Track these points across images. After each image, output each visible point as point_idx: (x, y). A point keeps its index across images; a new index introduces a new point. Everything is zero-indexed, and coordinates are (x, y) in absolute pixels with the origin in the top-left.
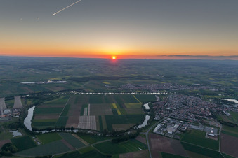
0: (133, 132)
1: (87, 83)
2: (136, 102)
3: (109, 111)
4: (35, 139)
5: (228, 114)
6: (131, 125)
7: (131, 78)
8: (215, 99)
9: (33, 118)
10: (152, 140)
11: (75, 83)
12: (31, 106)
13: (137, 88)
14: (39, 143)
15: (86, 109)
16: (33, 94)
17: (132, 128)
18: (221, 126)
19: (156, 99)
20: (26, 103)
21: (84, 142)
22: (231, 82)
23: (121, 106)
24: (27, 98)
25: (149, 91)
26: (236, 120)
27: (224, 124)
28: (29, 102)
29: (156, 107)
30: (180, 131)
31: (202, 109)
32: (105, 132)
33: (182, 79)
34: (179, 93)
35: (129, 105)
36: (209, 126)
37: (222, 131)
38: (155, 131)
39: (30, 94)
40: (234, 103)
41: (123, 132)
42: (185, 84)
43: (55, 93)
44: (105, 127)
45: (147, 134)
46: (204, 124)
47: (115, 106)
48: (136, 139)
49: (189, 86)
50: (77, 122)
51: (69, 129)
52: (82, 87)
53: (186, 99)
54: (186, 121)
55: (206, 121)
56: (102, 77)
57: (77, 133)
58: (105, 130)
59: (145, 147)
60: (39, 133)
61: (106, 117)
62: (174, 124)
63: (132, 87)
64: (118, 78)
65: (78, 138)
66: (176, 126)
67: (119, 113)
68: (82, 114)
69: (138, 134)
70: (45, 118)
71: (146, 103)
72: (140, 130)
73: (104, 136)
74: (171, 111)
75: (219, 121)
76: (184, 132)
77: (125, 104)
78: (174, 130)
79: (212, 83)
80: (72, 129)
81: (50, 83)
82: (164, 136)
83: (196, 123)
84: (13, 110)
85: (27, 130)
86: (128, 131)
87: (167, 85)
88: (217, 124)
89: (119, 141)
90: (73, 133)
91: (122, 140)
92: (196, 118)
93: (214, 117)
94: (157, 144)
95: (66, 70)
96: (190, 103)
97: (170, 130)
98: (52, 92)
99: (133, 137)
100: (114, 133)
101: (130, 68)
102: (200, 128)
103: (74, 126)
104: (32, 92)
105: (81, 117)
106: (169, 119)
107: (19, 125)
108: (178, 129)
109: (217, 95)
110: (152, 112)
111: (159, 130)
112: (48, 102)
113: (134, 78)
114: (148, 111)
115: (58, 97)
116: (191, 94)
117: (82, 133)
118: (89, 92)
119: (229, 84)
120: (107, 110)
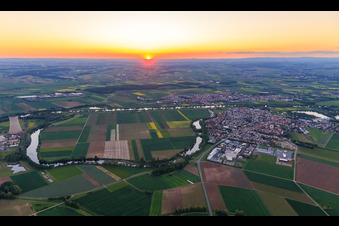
0: (180, 160)
1: (113, 95)
2: (183, 119)
3: (146, 134)
4: (45, 175)
5: (306, 132)
6: (178, 151)
7: (173, 86)
8: (289, 112)
9: (39, 147)
10: (206, 170)
11: (95, 96)
12: (34, 130)
13: (183, 100)
14: (50, 181)
15: (113, 131)
16: (35, 113)
17: (178, 156)
18: (296, 148)
19: (210, 114)
20: (26, 125)
21: (113, 176)
22: (311, 88)
23: (163, 126)
24: (28, 118)
25: (200, 104)
26: (316, 140)
27: (301, 145)
28: (31, 125)
29: (210, 126)
30: (244, 156)
31: (272, 127)
32: (142, 162)
33: (244, 86)
34: (240, 105)
35: (173, 125)
36: (280, 148)
37: (298, 155)
38: (209, 158)
39: (31, 112)
40: (314, 117)
41: (166, 161)
42: (248, 93)
43: (67, 110)
44: (141, 155)
45: (198, 162)
46: (274, 146)
47: (153, 126)
48: (186, 169)
49: (254, 95)
50: (102, 149)
51: (91, 159)
52: (105, 100)
53: (250, 114)
54: (251, 143)
55: (276, 143)
56: (133, 86)
57: (104, 165)
58: (142, 160)
59: (196, 179)
60: (50, 168)
61: (142, 141)
62: (235, 147)
63: (176, 99)
64: (156, 87)
65: (106, 171)
66: (238, 150)
67: (160, 135)
68: (108, 139)
69: (187, 163)
70: (57, 146)
71: (196, 120)
72: (189, 158)
73: (141, 167)
74: (230, 130)
75: (294, 142)
76: (248, 157)
77: (168, 123)
78: (235, 156)
79: (285, 90)
80: (96, 159)
81: (59, 97)
82: (220, 165)
83: (264, 146)
84: (8, 136)
85: (32, 163)
86: (172, 159)
87: (224, 96)
88: (291, 146)
89: (162, 172)
90: (98, 164)
91: (167, 172)
92: (264, 138)
93: (287, 136)
94: (213, 174)
95: (80, 77)
96: (256, 119)
97: (230, 156)
98: (63, 110)
99: (180, 167)
100: (154, 163)
101: (172, 72)
102: (269, 152)
103: (98, 155)
104: (33, 109)
105: (107, 143)
106: (228, 141)
107: (20, 157)
108: (240, 154)
109: (291, 106)
110: (204, 133)
111: (215, 156)
112: (59, 123)
113: (179, 86)
114: (200, 131)
115: (72, 116)
116: (256, 106)
117: (111, 165)
118: (116, 108)
119: (307, 92)
120: (142, 132)
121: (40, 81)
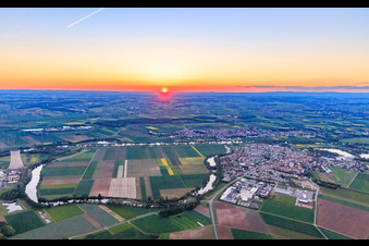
0: (190, 200)
1: (124, 129)
2: (196, 155)
3: (155, 171)
4: (43, 216)
5: (329, 171)
6: (189, 190)
7: (189, 120)
8: (311, 149)
9: (39, 184)
10: (218, 211)
11: (104, 129)
12: (37, 165)
13: (198, 135)
14: (48, 221)
15: (121, 167)
16: (39, 147)
17: (189, 195)
18: (317, 188)
19: (226, 150)
20: (29, 160)
21: (117, 217)
22: (334, 124)
23: (174, 162)
24: (31, 152)
25: (215, 139)
26: (339, 179)
27: (322, 184)
28: (34, 159)
29: (225, 163)
30: (260, 196)
31: (292, 165)
32: (150, 201)
33: (264, 121)
34: (258, 141)
35: (186, 161)
36: (300, 188)
37: (319, 196)
38: (222, 198)
39: (35, 146)
40: (337, 155)
41: (177, 200)
42: (267, 129)
43: (74, 144)
44: (149, 193)
45: (211, 202)
46: (293, 185)
47: (164, 162)
48: (196, 209)
49: (274, 130)
50: (107, 187)
51: (94, 198)
52: (115, 135)
53: (269, 150)
54: (268, 182)
55: (296, 182)
56: (146, 119)
57: (108, 205)
58: (149, 199)
59: (208, 221)
60: (49, 207)
61: (151, 178)
62: (251, 186)
63: (190, 133)
64: (170, 121)
65: (109, 211)
66: (254, 190)
67: (171, 173)
68: (115, 176)
69: (197, 203)
70: (58, 183)
71: (210, 157)
72: (200, 197)
73: (148, 207)
74: (246, 168)
75: (315, 181)
76: (265, 198)
77: (180, 159)
78: (251, 196)
79: (307, 126)
80: (100, 198)
81: (66, 131)
82: (233, 206)
83: (283, 185)
84: (8, 172)
85: (30, 202)
86: (182, 199)
87: (242, 131)
88: (313, 186)
89: (170, 213)
90: (100, 203)
91: (176, 213)
92: (283, 177)
93: (308, 175)
94: (225, 216)
95: (91, 110)
96: (275, 156)
97: (246, 195)
98: (70, 144)
99: (190, 207)
100: (162, 203)
101: (187, 106)
102: (288, 192)
103: (103, 193)
104: (38, 143)
105: (113, 180)
106: (243, 180)
107: (18, 194)
108: (256, 194)
109: (313, 143)
110: (219, 170)
111: (229, 196)
112: (63, 158)
113: (194, 120)
114: (214, 168)
115: (79, 151)
116: (275, 142)
117: (115, 204)
118: (126, 142)
119: (330, 128)
120: (152, 169)
121: (49, 113)
